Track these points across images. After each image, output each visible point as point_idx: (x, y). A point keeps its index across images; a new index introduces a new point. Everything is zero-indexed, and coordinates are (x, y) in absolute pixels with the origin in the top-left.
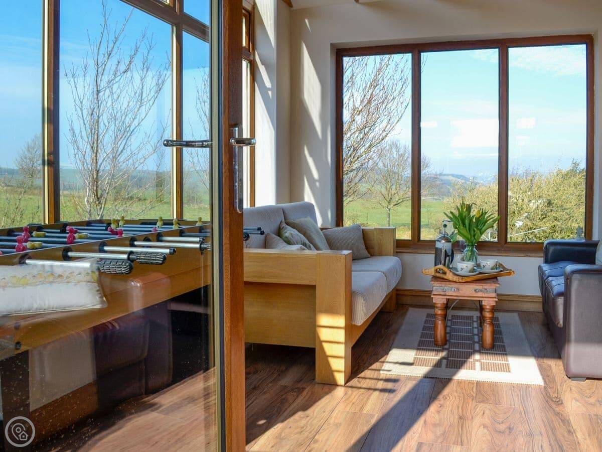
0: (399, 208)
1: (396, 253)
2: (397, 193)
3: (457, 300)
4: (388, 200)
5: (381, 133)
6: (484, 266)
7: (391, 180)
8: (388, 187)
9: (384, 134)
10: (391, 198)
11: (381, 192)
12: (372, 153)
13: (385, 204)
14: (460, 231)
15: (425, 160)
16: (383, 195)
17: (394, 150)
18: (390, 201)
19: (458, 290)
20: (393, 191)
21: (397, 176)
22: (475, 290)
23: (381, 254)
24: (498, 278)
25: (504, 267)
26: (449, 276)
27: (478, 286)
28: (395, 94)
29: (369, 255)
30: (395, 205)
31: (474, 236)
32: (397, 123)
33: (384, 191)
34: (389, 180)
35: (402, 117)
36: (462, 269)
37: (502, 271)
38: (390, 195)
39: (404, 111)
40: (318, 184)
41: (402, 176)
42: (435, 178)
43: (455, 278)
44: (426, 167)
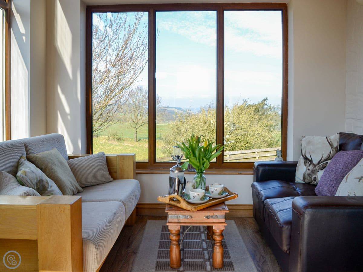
0: (142, 128)
1: (136, 175)
2: (142, 119)
3: (189, 226)
4: (136, 123)
5: (129, 80)
6: (212, 192)
7: (138, 110)
8: (136, 115)
9: (131, 81)
10: (138, 122)
11: (131, 118)
12: (123, 93)
13: (134, 126)
14: (191, 160)
15: (158, 99)
16: (132, 120)
17: (139, 92)
18: (137, 124)
19: (191, 217)
20: (139, 118)
21: (141, 108)
22: (207, 217)
23: (122, 178)
24: (225, 202)
25: (229, 191)
26: (183, 205)
27: (209, 213)
28: (139, 55)
29: (112, 179)
30: (140, 126)
31: (203, 164)
32: (140, 73)
33: (133, 117)
34: (136, 111)
35: (143, 70)
36: (194, 197)
37: (228, 195)
38: (137, 120)
39: (145, 66)
40: (69, 117)
41: (144, 108)
42: (165, 109)
43: (189, 207)
44: (159, 103)
